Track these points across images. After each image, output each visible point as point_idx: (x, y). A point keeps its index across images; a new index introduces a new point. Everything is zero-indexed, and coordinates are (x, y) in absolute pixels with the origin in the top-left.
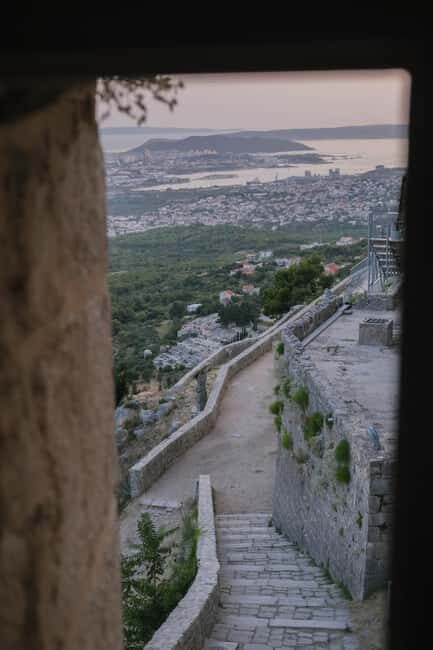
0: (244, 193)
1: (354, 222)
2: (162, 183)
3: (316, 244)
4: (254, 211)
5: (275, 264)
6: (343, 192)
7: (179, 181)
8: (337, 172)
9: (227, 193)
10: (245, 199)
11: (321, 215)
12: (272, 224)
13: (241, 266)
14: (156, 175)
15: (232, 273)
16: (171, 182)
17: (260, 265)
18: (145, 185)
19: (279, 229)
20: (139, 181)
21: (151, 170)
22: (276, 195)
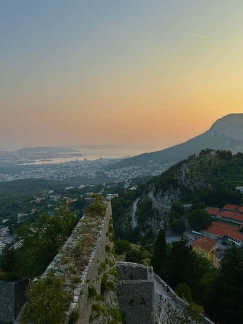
0: (53, 166)
1: (89, 177)
2: (25, 163)
3: (71, 187)
4: (55, 173)
5: (50, 198)
6: (87, 166)
7: (32, 162)
8: (86, 159)
9: (47, 166)
10: (53, 168)
11: (78, 175)
12: (60, 178)
13: (36, 199)
14: (23, 159)
15: (31, 202)
16: (28, 162)
17: (43, 198)
18: (19, 163)
19: (63, 179)
20: (17, 161)
21: (22, 158)
22: (64, 167)
